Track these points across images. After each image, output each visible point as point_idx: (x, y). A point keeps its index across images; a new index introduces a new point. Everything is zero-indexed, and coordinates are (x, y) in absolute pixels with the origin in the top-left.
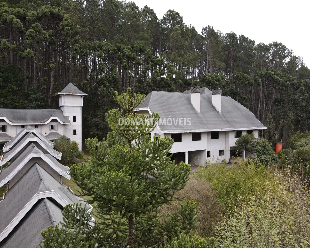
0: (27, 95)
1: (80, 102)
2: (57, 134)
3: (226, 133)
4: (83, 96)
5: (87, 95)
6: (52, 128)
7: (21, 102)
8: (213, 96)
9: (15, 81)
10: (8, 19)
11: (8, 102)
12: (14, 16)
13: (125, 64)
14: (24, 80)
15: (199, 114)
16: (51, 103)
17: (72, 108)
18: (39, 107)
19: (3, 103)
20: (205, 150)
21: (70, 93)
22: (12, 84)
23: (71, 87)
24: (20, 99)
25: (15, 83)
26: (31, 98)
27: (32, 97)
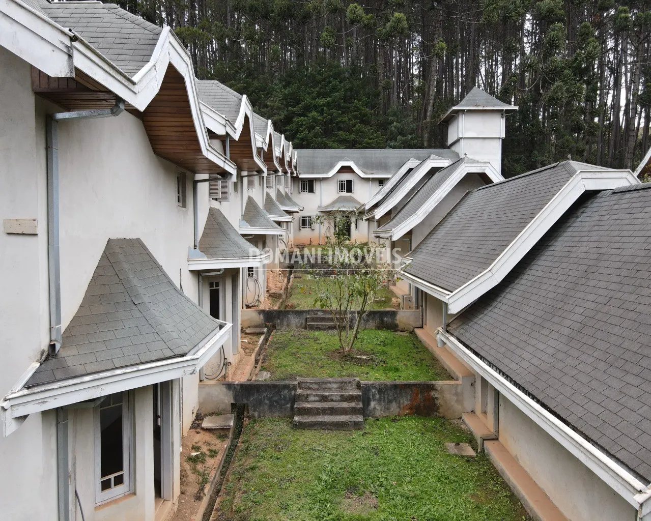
5: (517, 108)
7: (377, 137)
11: (353, 137)
21: (477, 106)
24: (374, 131)
26: (393, 128)
27: (395, 127)
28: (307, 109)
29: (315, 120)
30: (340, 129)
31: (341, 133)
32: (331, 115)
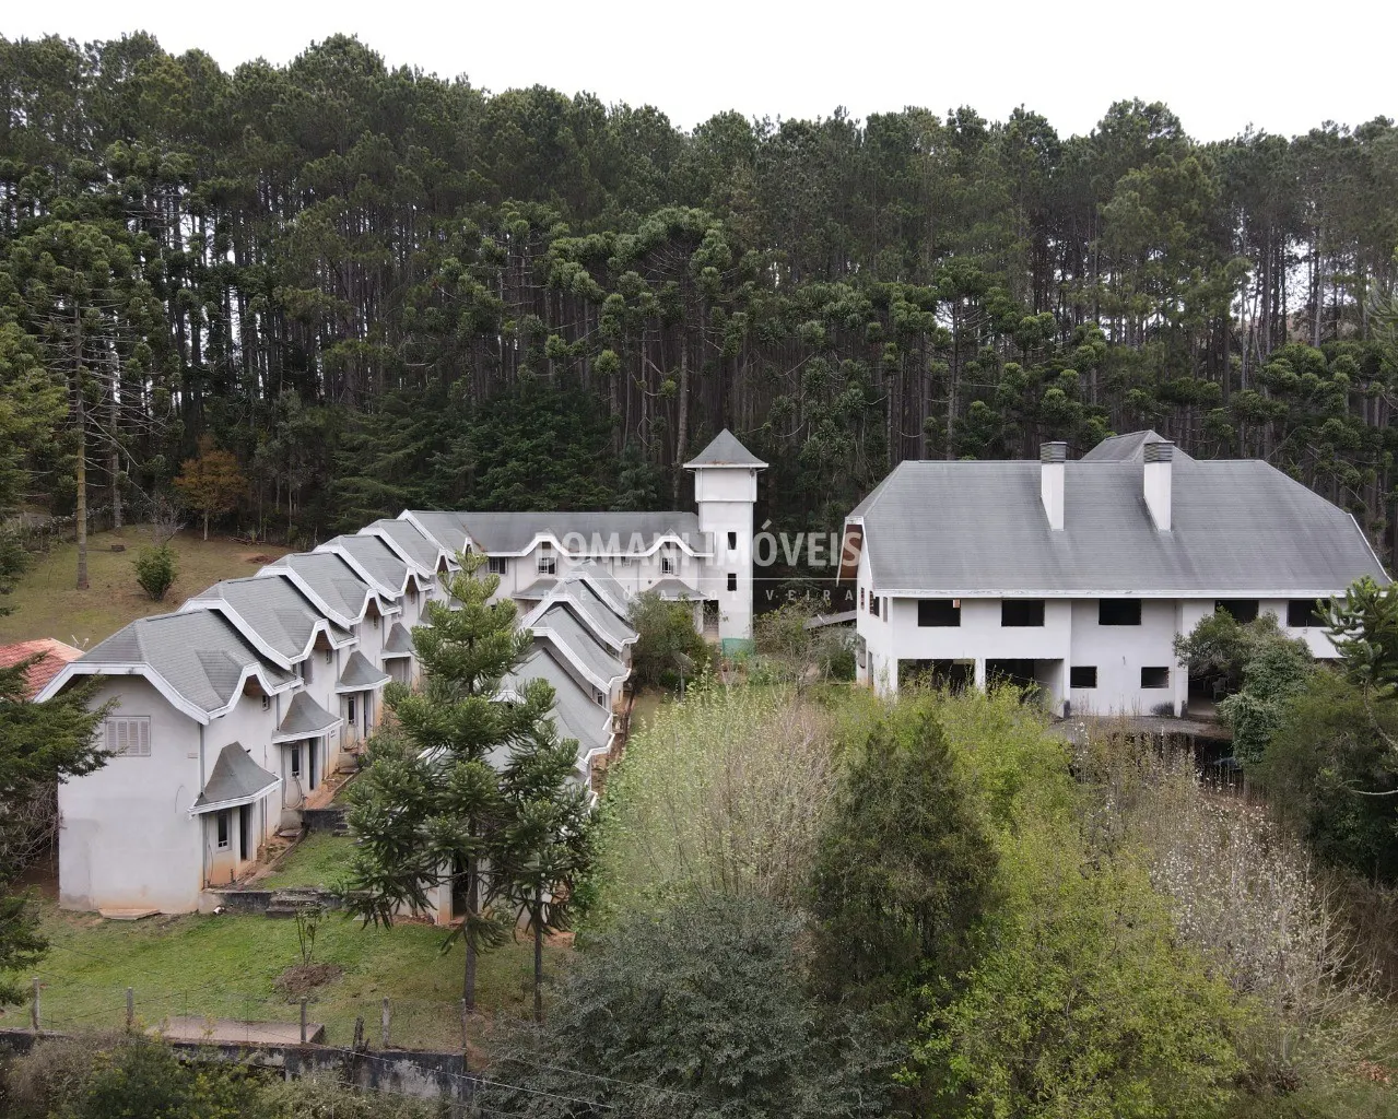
0: (616, 471)
1: (747, 489)
2: (680, 584)
3: (1174, 605)
4: (757, 469)
5: (767, 465)
6: (666, 566)
7: (599, 493)
8: (1146, 466)
9: (586, 434)
10: (563, 276)
11: (567, 493)
12: (576, 264)
13: (887, 356)
14: (610, 429)
15: (1054, 539)
16: (679, 491)
17: (721, 508)
18: (644, 505)
19: (555, 498)
20: (1061, 660)
21: (715, 463)
22: (579, 442)
23: (726, 441)
24: (596, 484)
25: (584, 439)
26: (622, 480)
27: (626, 477)
28: (507, 454)
29: (515, 472)
30: (551, 480)
31: (552, 486)
32: (539, 462)
